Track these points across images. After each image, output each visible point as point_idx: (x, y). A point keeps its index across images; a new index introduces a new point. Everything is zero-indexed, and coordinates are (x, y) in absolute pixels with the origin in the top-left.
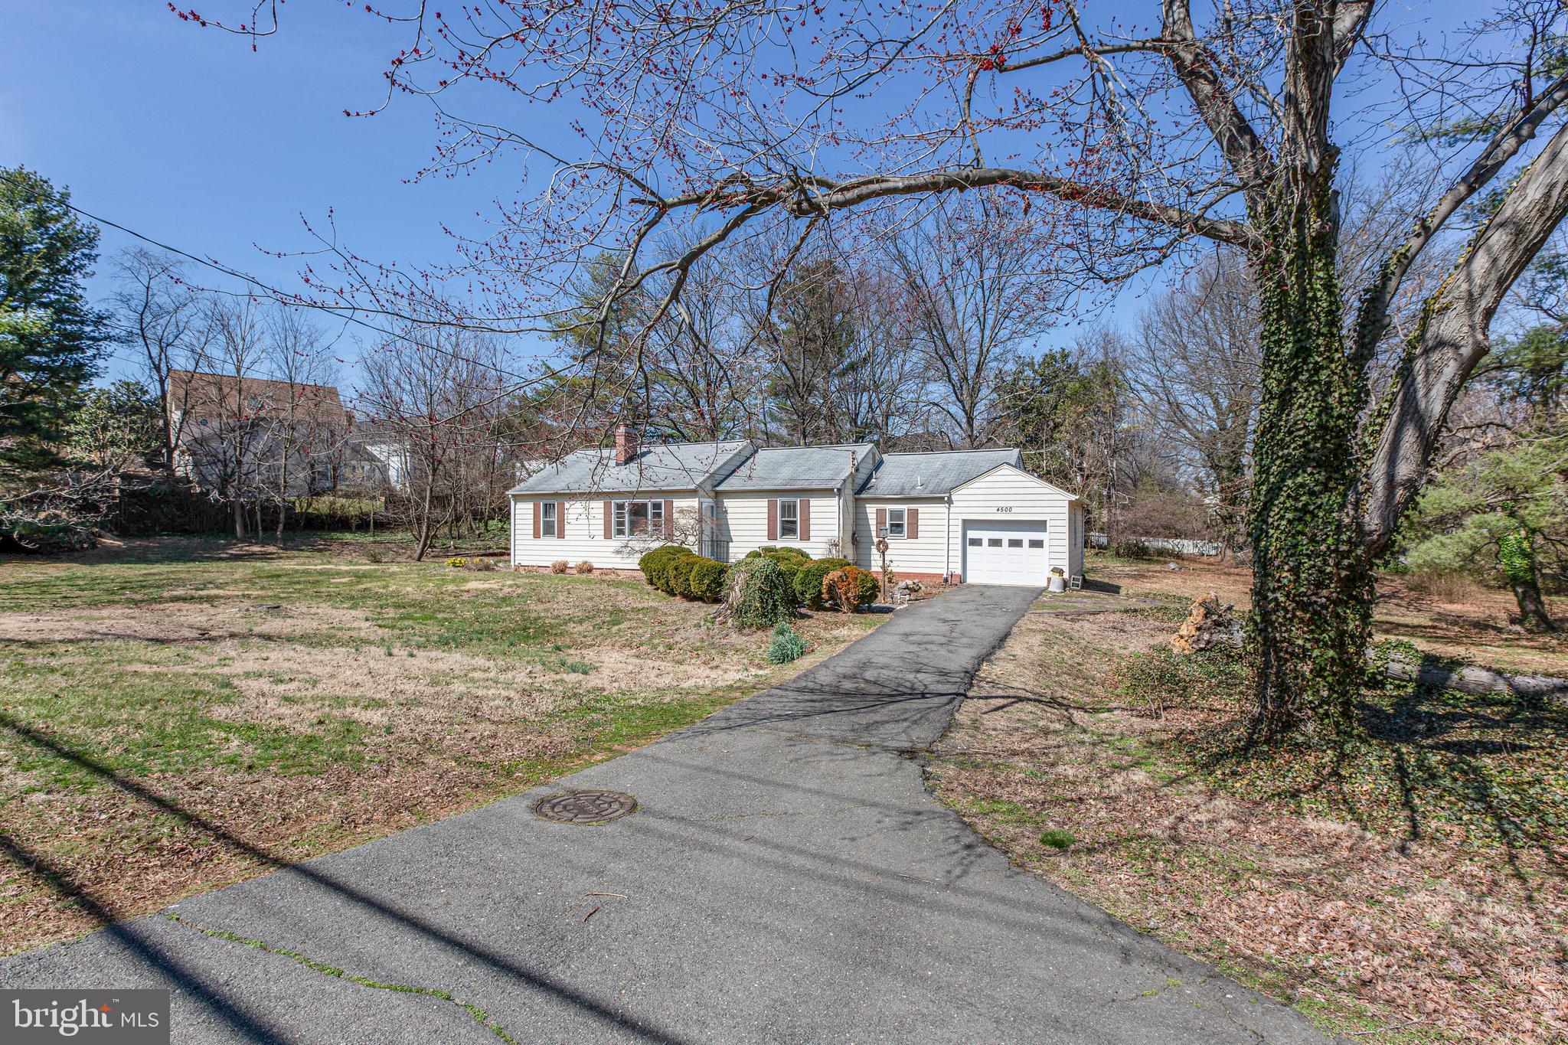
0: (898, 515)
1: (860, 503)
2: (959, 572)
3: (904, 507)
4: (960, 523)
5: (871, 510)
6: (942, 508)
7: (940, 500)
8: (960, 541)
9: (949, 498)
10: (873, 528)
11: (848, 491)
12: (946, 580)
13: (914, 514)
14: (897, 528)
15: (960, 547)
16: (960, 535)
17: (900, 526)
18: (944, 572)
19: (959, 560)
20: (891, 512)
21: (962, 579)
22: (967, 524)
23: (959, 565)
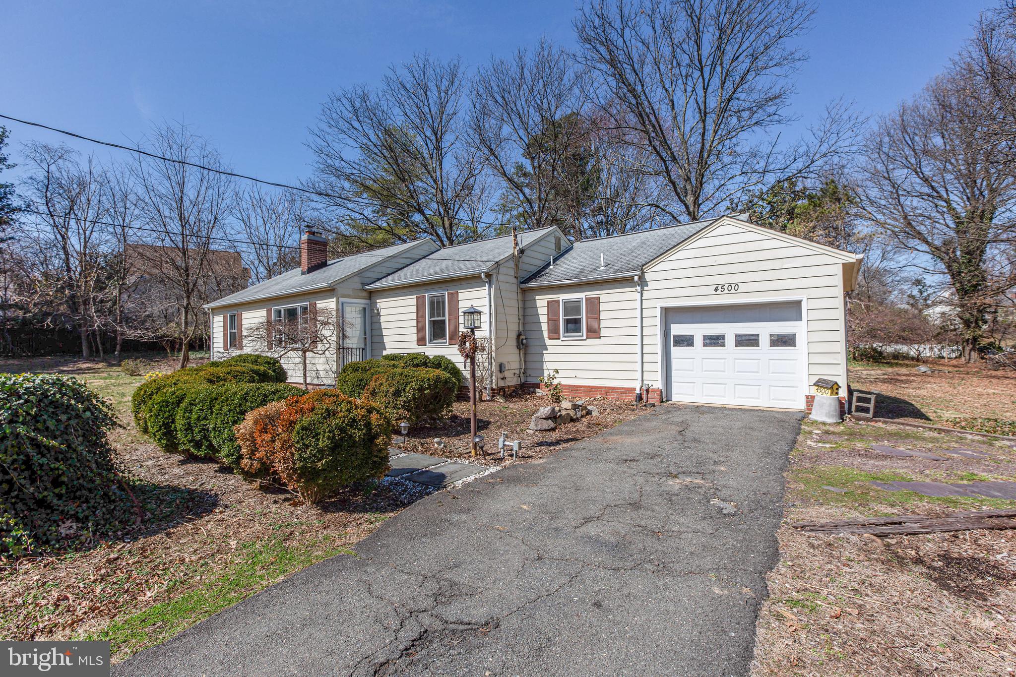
0: (572, 308)
1: (529, 295)
2: (658, 385)
3: (581, 296)
4: (658, 313)
5: (542, 302)
6: (631, 294)
7: (627, 282)
8: (658, 339)
9: (641, 277)
10: (545, 327)
11: (507, 277)
12: (640, 398)
13: (594, 305)
14: (573, 325)
15: (658, 349)
16: (658, 331)
17: (577, 322)
18: (637, 385)
19: (659, 367)
20: (566, 303)
21: (664, 397)
22: (670, 315)
23: (659, 376)
